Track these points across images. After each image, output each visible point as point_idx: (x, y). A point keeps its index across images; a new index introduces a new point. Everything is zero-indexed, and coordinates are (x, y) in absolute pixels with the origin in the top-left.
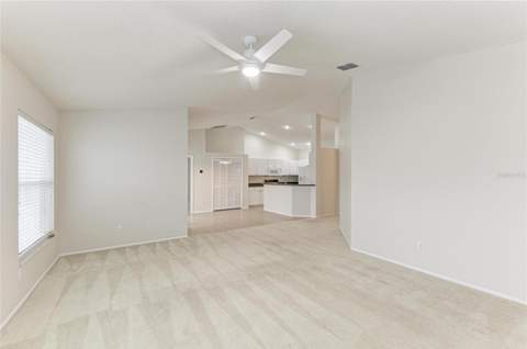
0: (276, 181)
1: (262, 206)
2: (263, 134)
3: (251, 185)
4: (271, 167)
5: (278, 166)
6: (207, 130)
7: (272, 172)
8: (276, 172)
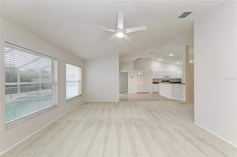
0: (168, 81)
1: (158, 92)
2: (160, 60)
3: (154, 83)
4: (166, 75)
5: (169, 74)
6: (134, 61)
7: (166, 77)
8: (168, 77)
